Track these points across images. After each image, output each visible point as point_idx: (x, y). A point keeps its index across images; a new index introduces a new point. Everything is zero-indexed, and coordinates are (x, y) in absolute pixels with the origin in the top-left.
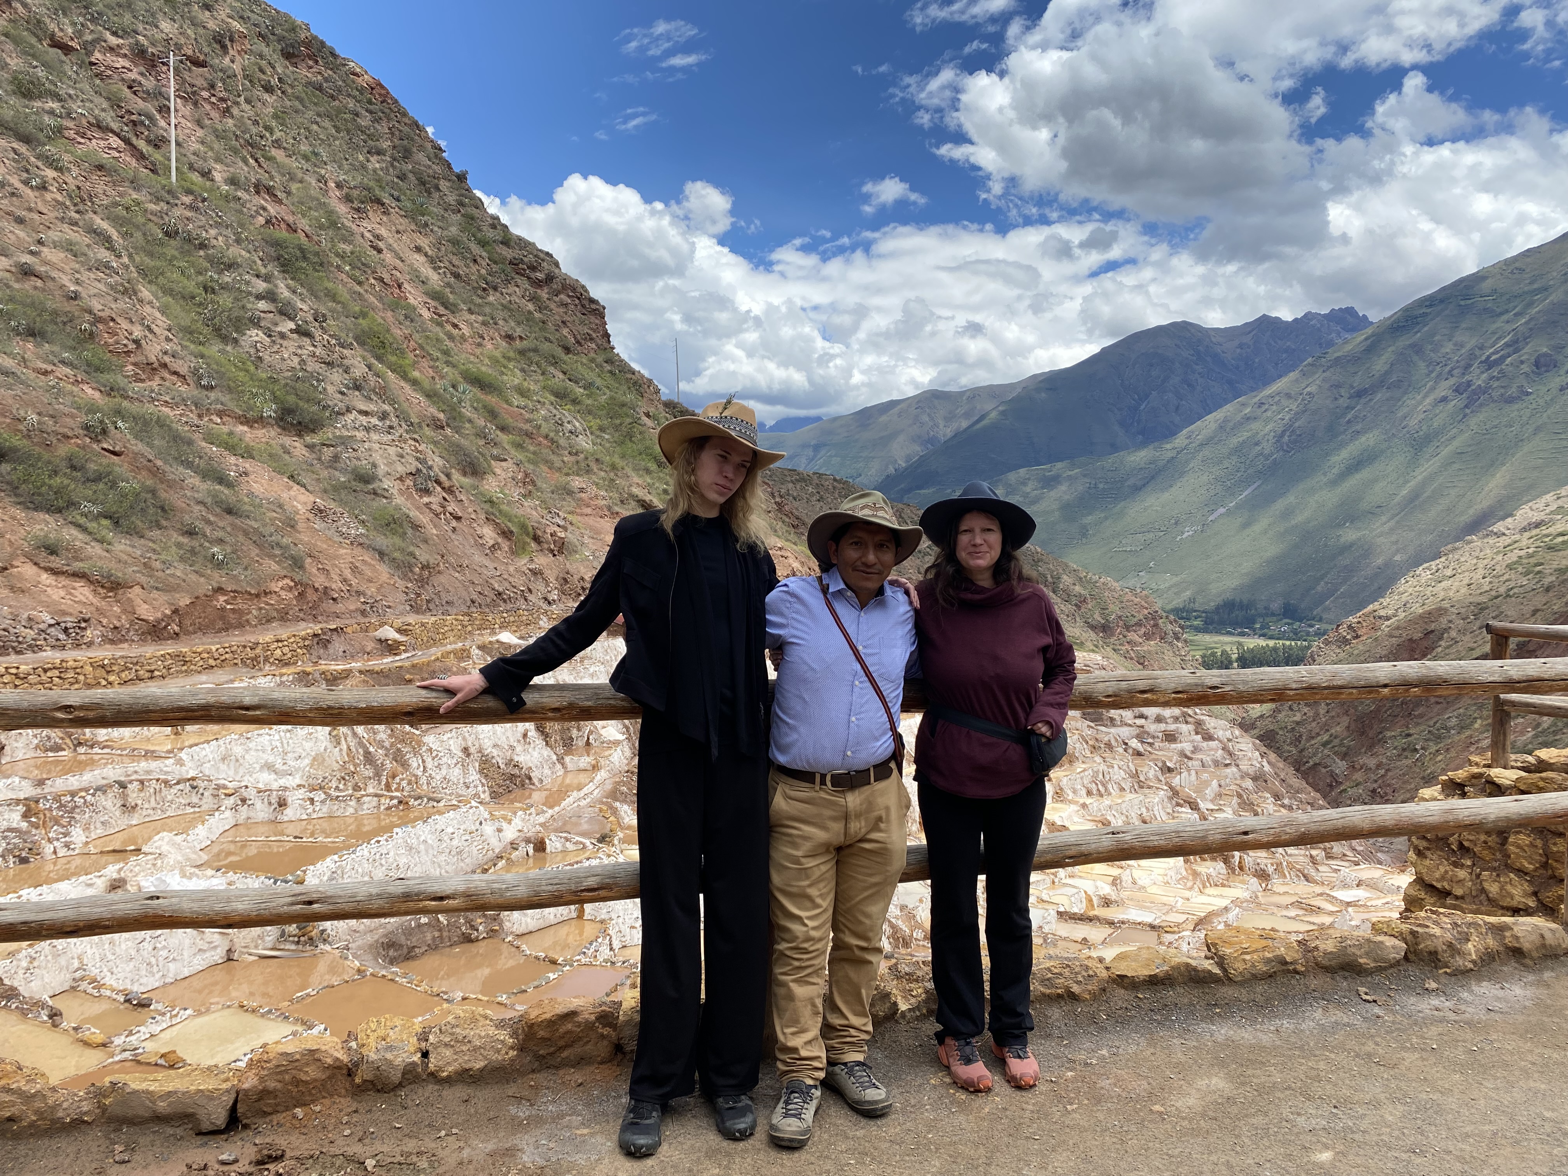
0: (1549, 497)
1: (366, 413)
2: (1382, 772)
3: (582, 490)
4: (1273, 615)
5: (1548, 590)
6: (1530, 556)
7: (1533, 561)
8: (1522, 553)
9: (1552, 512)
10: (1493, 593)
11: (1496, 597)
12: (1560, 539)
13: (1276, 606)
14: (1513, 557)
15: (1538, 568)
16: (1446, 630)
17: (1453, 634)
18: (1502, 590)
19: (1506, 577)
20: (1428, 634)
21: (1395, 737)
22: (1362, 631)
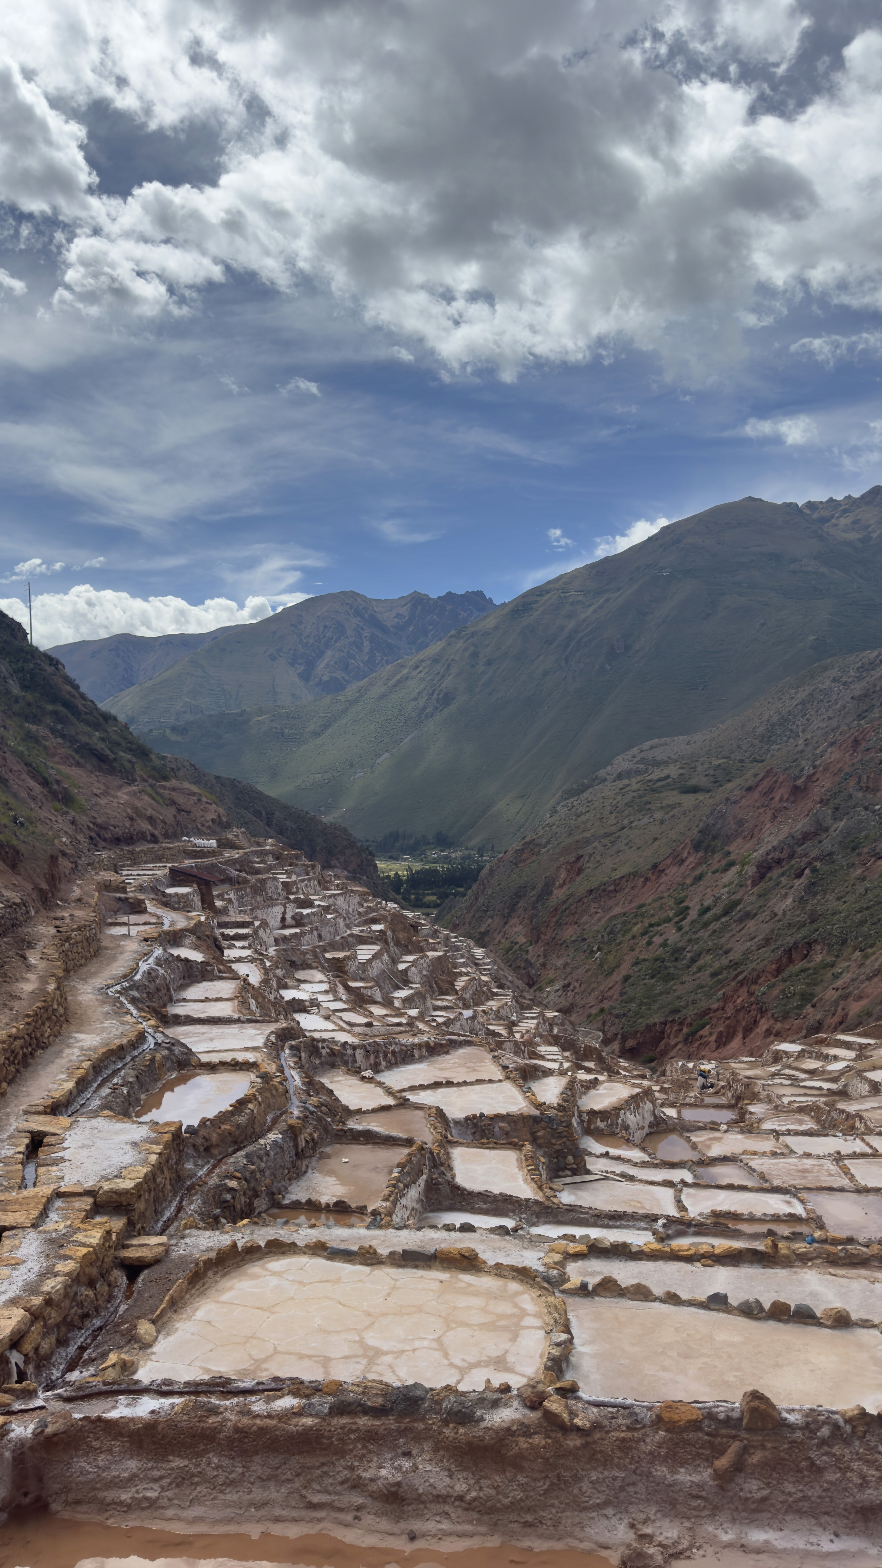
0: (635, 750)
2: (568, 970)
4: (429, 844)
5: (662, 822)
6: (640, 797)
7: (644, 800)
8: (635, 794)
9: (637, 763)
10: (620, 826)
11: (623, 828)
12: (659, 784)
13: (431, 837)
14: (629, 797)
15: (648, 806)
17: (598, 858)
18: (626, 822)
19: (626, 813)
20: (579, 858)
21: (573, 942)
22: (525, 856)
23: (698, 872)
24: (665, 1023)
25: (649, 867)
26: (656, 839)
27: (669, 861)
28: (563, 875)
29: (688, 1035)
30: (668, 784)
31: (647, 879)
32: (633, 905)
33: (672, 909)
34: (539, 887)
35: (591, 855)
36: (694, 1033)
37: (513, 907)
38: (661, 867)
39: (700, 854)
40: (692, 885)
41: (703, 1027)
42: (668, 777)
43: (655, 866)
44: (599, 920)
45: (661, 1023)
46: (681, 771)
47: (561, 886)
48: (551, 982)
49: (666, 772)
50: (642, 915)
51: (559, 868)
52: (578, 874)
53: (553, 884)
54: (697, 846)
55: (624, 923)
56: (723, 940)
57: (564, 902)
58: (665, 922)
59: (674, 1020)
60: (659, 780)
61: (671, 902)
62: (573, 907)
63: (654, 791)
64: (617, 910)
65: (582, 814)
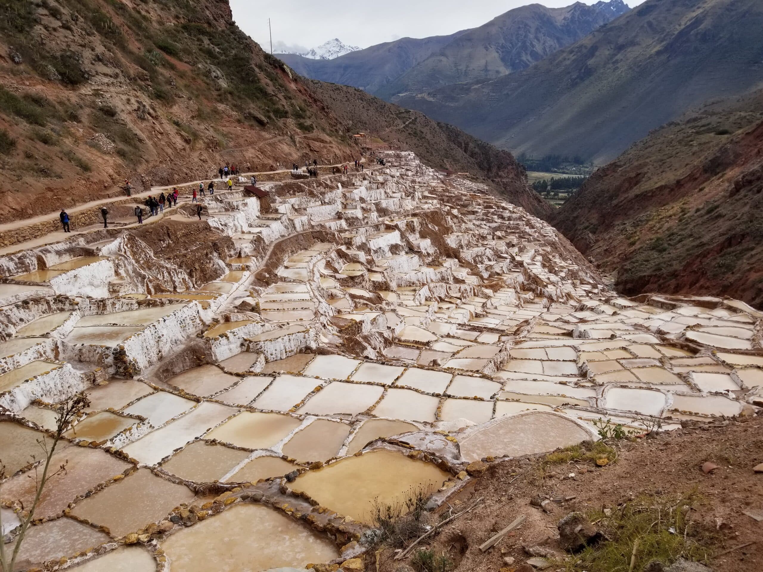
2: (610, 241)
3: (224, 112)
4: (569, 162)
5: (694, 154)
6: (688, 137)
8: (685, 135)
10: (669, 155)
13: (571, 157)
15: (691, 143)
17: (649, 175)
18: (674, 153)
19: (676, 147)
20: (638, 175)
21: (618, 225)
22: (608, 172)
24: (651, 276)
25: (675, 182)
27: (687, 179)
28: (627, 185)
30: (709, 129)
31: (672, 190)
34: (612, 191)
35: (646, 173)
36: (665, 283)
39: (706, 175)
40: (696, 194)
42: (709, 124)
43: (679, 182)
45: (648, 276)
48: (600, 247)
49: (710, 121)
50: (661, 211)
52: (636, 185)
54: (706, 170)
55: (648, 216)
57: (621, 202)
58: (673, 216)
59: (656, 275)
60: (703, 126)
62: (626, 205)
63: (698, 133)
64: (650, 208)
65: (649, 147)
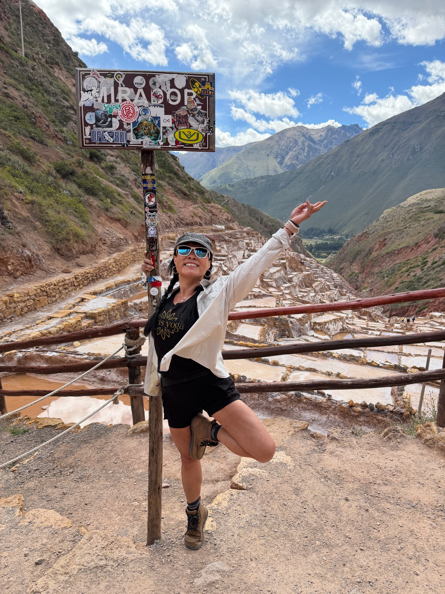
0: (418, 194)
1: (112, 156)
2: (373, 284)
3: (164, 186)
4: (325, 232)
5: (423, 226)
6: (416, 214)
7: (417, 216)
9: (419, 200)
10: (405, 227)
12: (425, 209)
13: (326, 230)
14: (411, 215)
16: (390, 239)
18: (408, 225)
20: (385, 240)
21: (377, 273)
22: (363, 238)
23: (434, 247)
25: (414, 244)
26: (419, 233)
27: (423, 242)
28: (377, 246)
29: (418, 311)
30: (429, 209)
31: (412, 249)
32: (405, 259)
33: (420, 261)
34: (367, 251)
36: (420, 311)
37: (355, 258)
38: (419, 244)
39: (437, 239)
40: (431, 252)
41: (425, 308)
42: (430, 206)
43: (417, 244)
44: (390, 265)
46: (436, 204)
47: (376, 251)
48: (365, 288)
49: (429, 204)
50: (408, 264)
51: (376, 243)
52: (384, 246)
53: (373, 250)
54: (436, 236)
55: (399, 267)
56: (440, 275)
57: (376, 258)
58: (417, 267)
59: (413, 306)
60: (425, 208)
61: (421, 259)
62: (379, 260)
63: (422, 212)
64: (398, 261)
65: (389, 221)
